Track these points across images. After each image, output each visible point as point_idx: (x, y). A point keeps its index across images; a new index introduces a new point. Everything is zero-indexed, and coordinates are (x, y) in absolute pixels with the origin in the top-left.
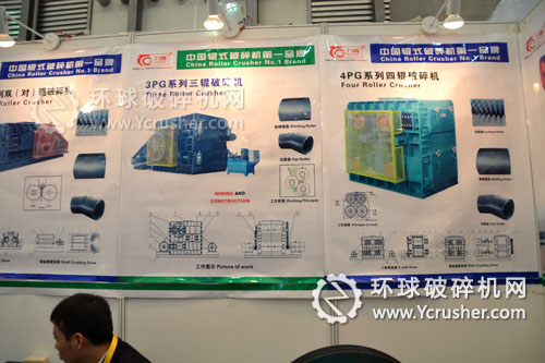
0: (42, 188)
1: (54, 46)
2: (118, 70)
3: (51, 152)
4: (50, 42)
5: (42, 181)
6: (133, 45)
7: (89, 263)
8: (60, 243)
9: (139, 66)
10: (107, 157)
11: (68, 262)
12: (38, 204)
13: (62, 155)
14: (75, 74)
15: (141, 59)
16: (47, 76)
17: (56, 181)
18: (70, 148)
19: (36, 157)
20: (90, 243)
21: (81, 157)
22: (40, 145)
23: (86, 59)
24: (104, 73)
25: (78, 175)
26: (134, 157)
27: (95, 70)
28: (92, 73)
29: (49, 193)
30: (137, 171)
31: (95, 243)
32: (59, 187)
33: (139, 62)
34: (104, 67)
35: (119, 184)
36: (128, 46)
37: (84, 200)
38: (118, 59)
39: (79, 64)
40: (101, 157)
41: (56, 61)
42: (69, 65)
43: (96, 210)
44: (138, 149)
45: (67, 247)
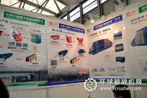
0: (108, 56)
1: (104, 19)
2: (122, 19)
3: (109, 46)
4: (103, 18)
5: (108, 54)
6: (124, 11)
7: (123, 75)
8: (114, 70)
9: (127, 16)
10: (123, 44)
11: (117, 75)
12: (108, 60)
13: (111, 46)
14: (110, 24)
15: (127, 14)
16: (104, 26)
17: (111, 53)
18: (113, 44)
19: (105, 48)
20: (122, 69)
21: (116, 46)
22: (105, 45)
23: (112, 19)
24: (118, 21)
25: (116, 51)
26: (131, 43)
27: (115, 21)
28: (115, 22)
29: (110, 57)
30: (133, 47)
31: (124, 69)
32: (112, 55)
33: (127, 15)
34: (118, 20)
35: (128, 51)
36: (123, 12)
37: (119, 58)
38: (121, 16)
39: (111, 21)
40: (122, 45)
41: (105, 22)
42: (109, 22)
43: (122, 60)
44: (132, 40)
45: (116, 71)
